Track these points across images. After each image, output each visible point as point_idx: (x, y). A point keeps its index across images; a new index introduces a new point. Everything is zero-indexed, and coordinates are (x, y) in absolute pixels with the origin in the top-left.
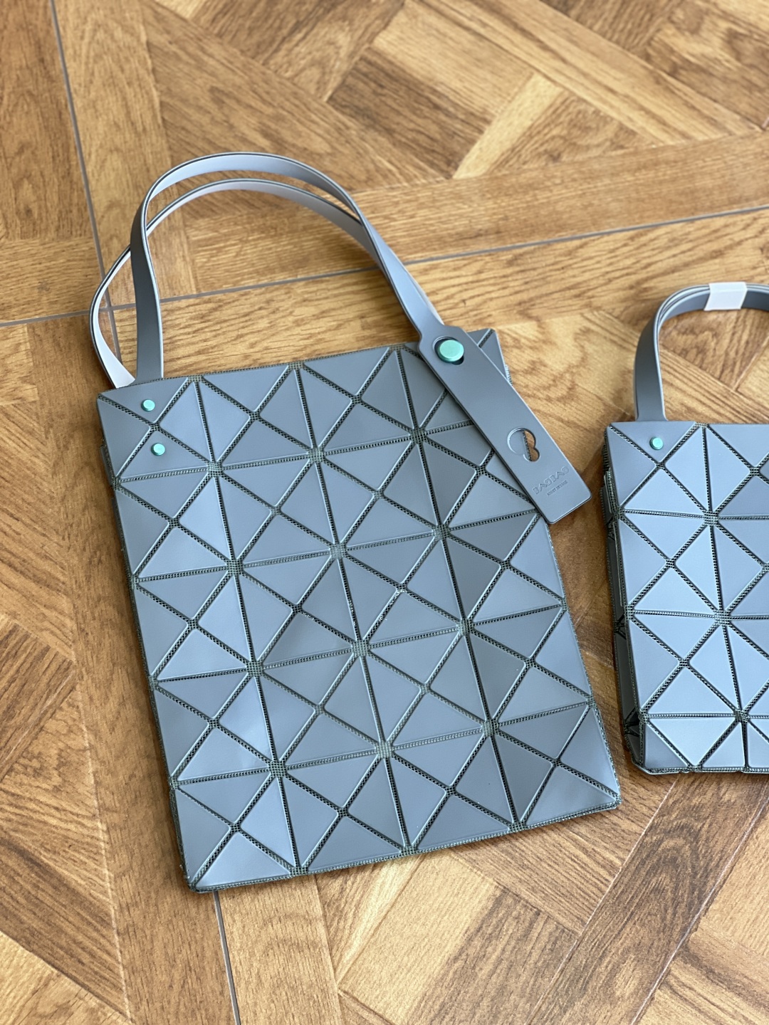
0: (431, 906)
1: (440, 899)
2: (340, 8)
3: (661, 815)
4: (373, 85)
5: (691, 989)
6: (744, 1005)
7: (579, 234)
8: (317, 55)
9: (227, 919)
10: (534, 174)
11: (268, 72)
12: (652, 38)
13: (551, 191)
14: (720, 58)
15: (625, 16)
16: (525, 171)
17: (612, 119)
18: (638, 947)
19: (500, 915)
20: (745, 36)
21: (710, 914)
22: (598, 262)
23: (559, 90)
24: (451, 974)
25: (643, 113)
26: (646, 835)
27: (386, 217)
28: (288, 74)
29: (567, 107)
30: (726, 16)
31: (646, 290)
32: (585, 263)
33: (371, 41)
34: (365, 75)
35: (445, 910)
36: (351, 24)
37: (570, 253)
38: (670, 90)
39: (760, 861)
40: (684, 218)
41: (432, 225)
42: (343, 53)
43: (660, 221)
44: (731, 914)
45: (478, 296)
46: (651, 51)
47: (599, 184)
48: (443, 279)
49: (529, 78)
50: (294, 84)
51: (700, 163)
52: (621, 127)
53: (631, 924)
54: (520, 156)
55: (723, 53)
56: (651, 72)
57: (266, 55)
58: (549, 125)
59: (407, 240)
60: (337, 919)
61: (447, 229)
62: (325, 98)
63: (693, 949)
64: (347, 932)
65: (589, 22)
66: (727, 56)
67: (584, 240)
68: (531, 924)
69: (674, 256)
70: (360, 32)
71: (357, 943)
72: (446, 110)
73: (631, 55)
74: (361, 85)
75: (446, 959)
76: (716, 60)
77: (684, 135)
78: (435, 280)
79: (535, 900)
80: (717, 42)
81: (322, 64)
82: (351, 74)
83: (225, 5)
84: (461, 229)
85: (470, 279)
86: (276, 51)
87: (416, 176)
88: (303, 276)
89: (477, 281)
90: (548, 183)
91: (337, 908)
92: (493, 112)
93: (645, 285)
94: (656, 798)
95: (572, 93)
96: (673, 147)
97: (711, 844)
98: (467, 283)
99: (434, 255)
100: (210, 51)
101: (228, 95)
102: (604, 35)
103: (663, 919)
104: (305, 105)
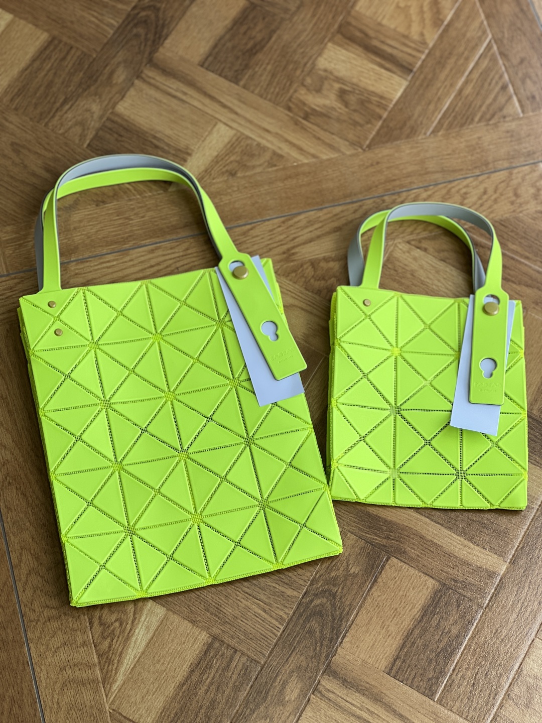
0: (167, 652)
1: (173, 647)
2: (92, 88)
3: (311, 584)
4: (116, 135)
5: (333, 693)
6: (366, 701)
7: (250, 222)
8: (79, 118)
9: (37, 669)
10: (220, 185)
11: (48, 131)
12: (291, 97)
13: (231, 195)
14: (335, 106)
15: (275, 84)
16: (214, 184)
17: (268, 148)
18: (299, 668)
19: (211, 654)
20: (350, 92)
21: (343, 644)
22: (262, 238)
23: (234, 132)
24: (181, 694)
25: (288, 144)
26: (303, 598)
27: (126, 218)
28: (61, 132)
29: (240, 142)
30: (338, 80)
31: (293, 254)
32: (254, 239)
33: (114, 107)
34: (110, 129)
35: (176, 654)
36: (100, 97)
37: (245, 234)
38: (304, 128)
39: (375, 609)
40: (316, 208)
41: (156, 221)
42: (96, 116)
43: (301, 210)
44: (357, 643)
45: (186, 264)
46: (291, 105)
47: (262, 189)
48: (164, 255)
49: (215, 125)
50: (65, 138)
51: (325, 173)
52: (274, 153)
53: (294, 654)
54: (211, 175)
55: (337, 103)
56: (292, 118)
57: (46, 120)
58: (228, 154)
59: (140, 232)
60: (107, 664)
61: (165, 223)
62: (85, 145)
63: (333, 667)
64: (114, 672)
65: (252, 88)
66: (339, 105)
67: (253, 225)
68: (232, 658)
69: (311, 232)
70: (106, 102)
71: (120, 678)
72: (163, 148)
73: (279, 108)
74: (108, 136)
75: (177, 684)
76: (333, 109)
77: (314, 156)
78: (159, 256)
79: (232, 643)
80: (333, 96)
81: (82, 124)
82: (101, 129)
83: (19, 90)
84: (174, 223)
85: (181, 254)
86: (53, 117)
87: (145, 191)
88: (74, 259)
89: (186, 255)
90: (229, 191)
91: (107, 657)
92: (192, 148)
93: (293, 251)
94: (309, 574)
95: (242, 134)
96: (307, 164)
97: (344, 601)
98: (178, 257)
99: (157, 240)
100: (10, 119)
101: (24, 147)
102: (261, 96)
103: (315, 650)
104: (72, 150)
